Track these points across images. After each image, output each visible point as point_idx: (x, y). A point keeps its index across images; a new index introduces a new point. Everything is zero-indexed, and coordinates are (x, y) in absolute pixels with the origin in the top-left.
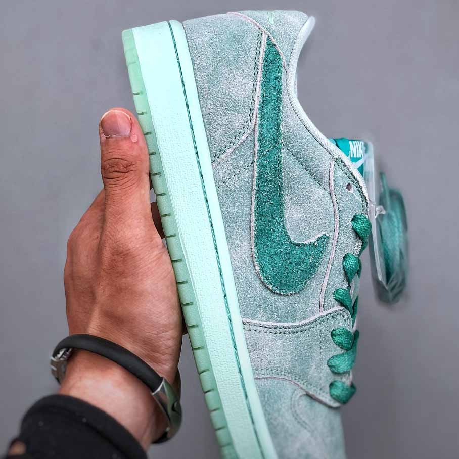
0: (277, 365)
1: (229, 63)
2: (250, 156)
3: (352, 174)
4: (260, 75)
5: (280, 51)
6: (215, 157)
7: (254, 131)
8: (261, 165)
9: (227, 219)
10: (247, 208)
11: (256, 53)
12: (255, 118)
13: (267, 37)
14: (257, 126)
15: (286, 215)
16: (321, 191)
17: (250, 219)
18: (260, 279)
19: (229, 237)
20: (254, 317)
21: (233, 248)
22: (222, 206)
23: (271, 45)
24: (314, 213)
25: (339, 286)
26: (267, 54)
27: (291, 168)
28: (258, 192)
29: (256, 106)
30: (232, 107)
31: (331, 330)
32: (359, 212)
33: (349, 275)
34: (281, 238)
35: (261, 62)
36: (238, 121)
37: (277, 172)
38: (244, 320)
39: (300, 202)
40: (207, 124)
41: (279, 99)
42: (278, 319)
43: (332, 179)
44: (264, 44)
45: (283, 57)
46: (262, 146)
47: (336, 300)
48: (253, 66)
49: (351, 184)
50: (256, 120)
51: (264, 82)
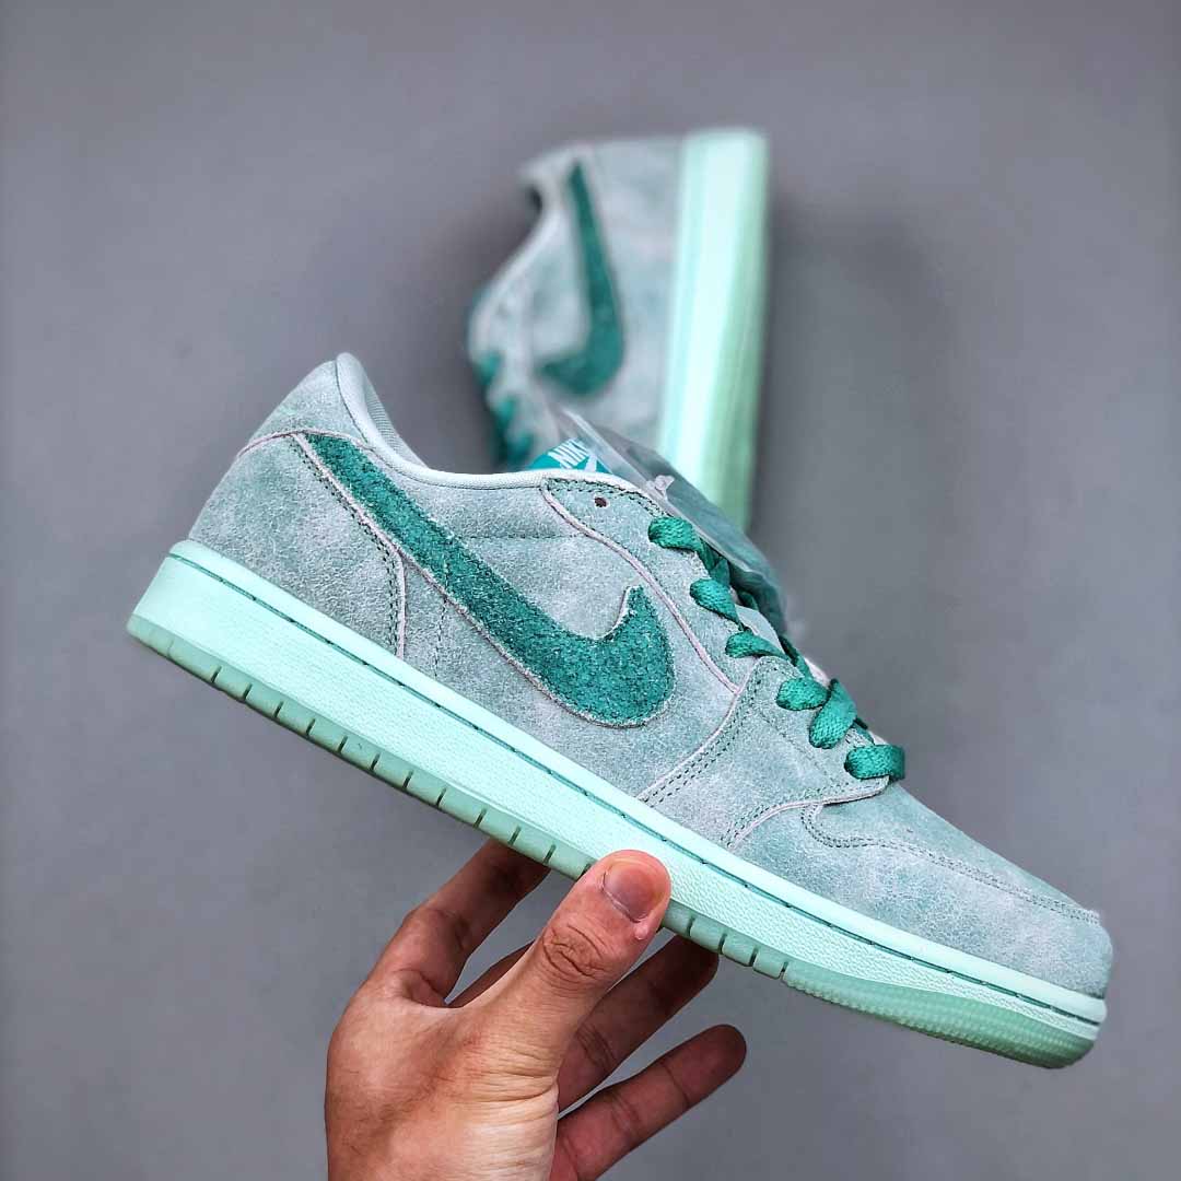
0: (743, 806)
1: (288, 515)
2: (432, 595)
3: (587, 483)
4: (340, 487)
5: (336, 433)
6: (391, 644)
7: (405, 560)
8: (458, 590)
9: (490, 699)
10: (491, 661)
11: (304, 469)
12: (389, 544)
13: (302, 436)
14: (403, 551)
15: (556, 617)
16: (570, 544)
17: (516, 668)
18: (607, 726)
19: (513, 720)
20: (648, 779)
21: (531, 725)
22: (463, 692)
23: (317, 440)
24: (589, 577)
25: (723, 638)
26: (324, 455)
27: (501, 556)
28: (489, 626)
29: (376, 528)
30: (345, 561)
31: (773, 699)
32: (646, 520)
33: (722, 610)
34: (580, 650)
35: (326, 472)
36: (372, 570)
37: (486, 576)
38: (641, 796)
39: (555, 583)
40: (339, 614)
41: (394, 491)
42: (685, 752)
43: (566, 513)
44: (307, 447)
45: (347, 437)
46: (436, 567)
47: (740, 656)
48: (320, 486)
49: (600, 495)
50: (393, 544)
51: (355, 489)
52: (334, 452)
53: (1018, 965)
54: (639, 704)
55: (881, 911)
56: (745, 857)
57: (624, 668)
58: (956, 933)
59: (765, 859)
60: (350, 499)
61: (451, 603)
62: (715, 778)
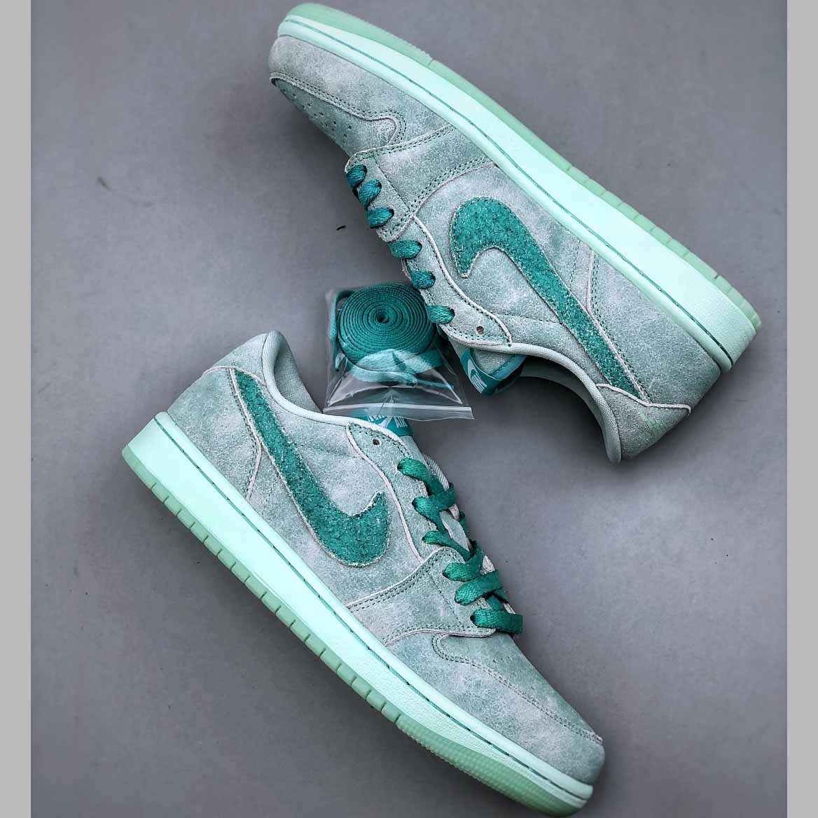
0: (401, 624)
2: (272, 471)
3: (371, 430)
4: (242, 402)
5: (250, 373)
6: (244, 492)
7: (263, 450)
8: (285, 472)
9: (286, 535)
10: (293, 514)
11: (228, 389)
12: (257, 439)
13: (234, 371)
14: (263, 444)
15: (333, 498)
16: (352, 461)
17: (303, 521)
18: (341, 563)
19: (294, 548)
20: (355, 597)
21: (303, 555)
22: (274, 527)
23: (239, 374)
24: (357, 481)
25: (424, 531)
26: (240, 384)
27: (315, 459)
28: (296, 495)
29: (253, 429)
30: (235, 443)
31: (441, 571)
32: (399, 458)
33: (428, 516)
34: (339, 519)
35: (238, 392)
36: (245, 451)
37: (302, 468)
38: (348, 605)
39: (339, 479)
40: (223, 469)
41: (268, 410)
42: (380, 587)
43: (355, 444)
44: (234, 377)
45: (254, 376)
46: (277, 456)
47: (430, 543)
48: (233, 400)
49: (377, 438)
50: (259, 439)
51: (249, 405)
52: (245, 383)
53: (533, 751)
54: (362, 555)
55: (461, 700)
56: (393, 653)
57: (360, 534)
58: (500, 723)
59: (404, 655)
60: (245, 410)
61: (280, 478)
62: (392, 605)
